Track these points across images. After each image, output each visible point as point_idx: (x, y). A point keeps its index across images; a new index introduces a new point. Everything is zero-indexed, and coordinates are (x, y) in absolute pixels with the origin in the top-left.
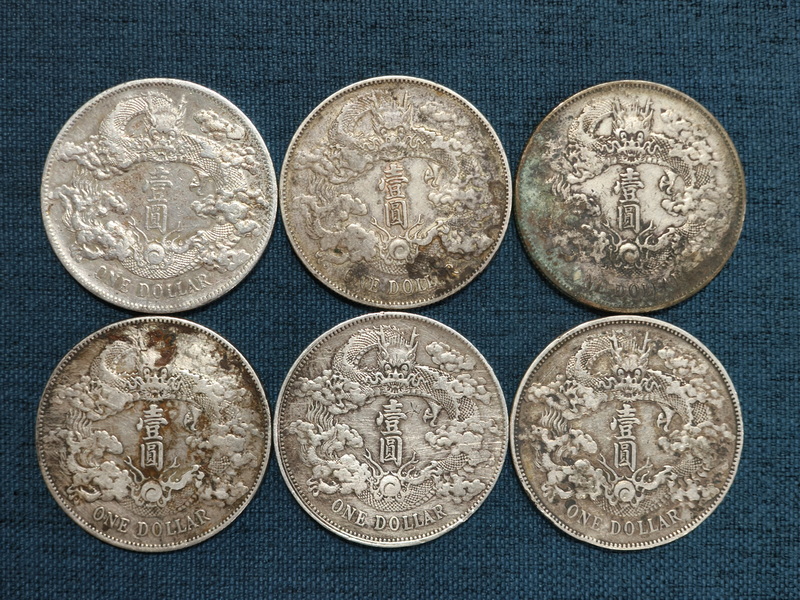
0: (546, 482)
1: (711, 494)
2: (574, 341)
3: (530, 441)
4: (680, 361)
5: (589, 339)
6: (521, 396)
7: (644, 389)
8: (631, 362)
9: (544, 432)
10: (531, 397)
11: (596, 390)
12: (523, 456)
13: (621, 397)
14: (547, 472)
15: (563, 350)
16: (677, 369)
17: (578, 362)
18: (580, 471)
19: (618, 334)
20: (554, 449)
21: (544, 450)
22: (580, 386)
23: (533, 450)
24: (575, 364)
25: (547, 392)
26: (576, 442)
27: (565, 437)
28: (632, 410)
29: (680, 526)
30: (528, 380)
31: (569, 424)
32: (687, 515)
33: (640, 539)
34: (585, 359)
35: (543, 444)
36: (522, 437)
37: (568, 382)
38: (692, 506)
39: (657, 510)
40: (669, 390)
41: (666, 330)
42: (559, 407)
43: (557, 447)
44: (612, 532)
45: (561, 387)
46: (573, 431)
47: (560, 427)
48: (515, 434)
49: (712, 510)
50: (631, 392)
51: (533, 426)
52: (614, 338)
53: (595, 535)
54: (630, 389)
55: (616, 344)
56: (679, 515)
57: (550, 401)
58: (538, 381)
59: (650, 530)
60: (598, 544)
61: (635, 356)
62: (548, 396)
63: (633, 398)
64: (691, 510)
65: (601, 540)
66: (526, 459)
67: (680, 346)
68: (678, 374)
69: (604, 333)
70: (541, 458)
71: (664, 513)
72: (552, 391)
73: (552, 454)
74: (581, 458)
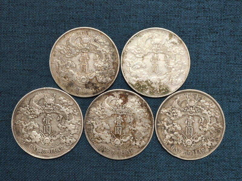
0: (165, 138)
1: (215, 144)
2: (175, 96)
3: (161, 126)
4: (207, 104)
5: (180, 96)
6: (159, 112)
7: (196, 112)
8: (193, 103)
9: (165, 123)
10: (162, 113)
11: (181, 111)
12: (159, 130)
13: (189, 114)
14: (166, 135)
15: (172, 99)
16: (206, 106)
17: (176, 103)
18: (176, 136)
19: (188, 95)
20: (168, 128)
21: (165, 129)
22: (176, 110)
23: (162, 129)
24: (175, 103)
25: (166, 111)
26: (174, 127)
27: (171, 125)
28: (192, 118)
29: (205, 153)
30: (161, 107)
31: (173, 121)
32: (207, 150)
33: (193, 157)
34: (178, 102)
35: (165, 127)
36: (159, 125)
37: (173, 109)
38: (209, 147)
39: (198, 148)
40: (203, 112)
41: (203, 94)
42: (170, 116)
43: (169, 128)
44: (185, 154)
45: (171, 110)
46: (174, 123)
47: (170, 122)
48: (156, 124)
49: (215, 149)
50: (192, 112)
51: (162, 121)
52: (187, 96)
53: (179, 155)
54: (191, 111)
55: (188, 98)
56: (205, 150)
57: (167, 114)
58: (164, 108)
59: (196, 154)
60: (180, 158)
61: (193, 102)
62: (167, 113)
63: (193, 114)
64: (209, 148)
65: (181, 157)
66: (159, 131)
67: (207, 99)
68: (206, 107)
69: (185, 94)
70: (164, 131)
71: (200, 149)
72: (168, 111)
73: (167, 130)
74: (176, 132)
